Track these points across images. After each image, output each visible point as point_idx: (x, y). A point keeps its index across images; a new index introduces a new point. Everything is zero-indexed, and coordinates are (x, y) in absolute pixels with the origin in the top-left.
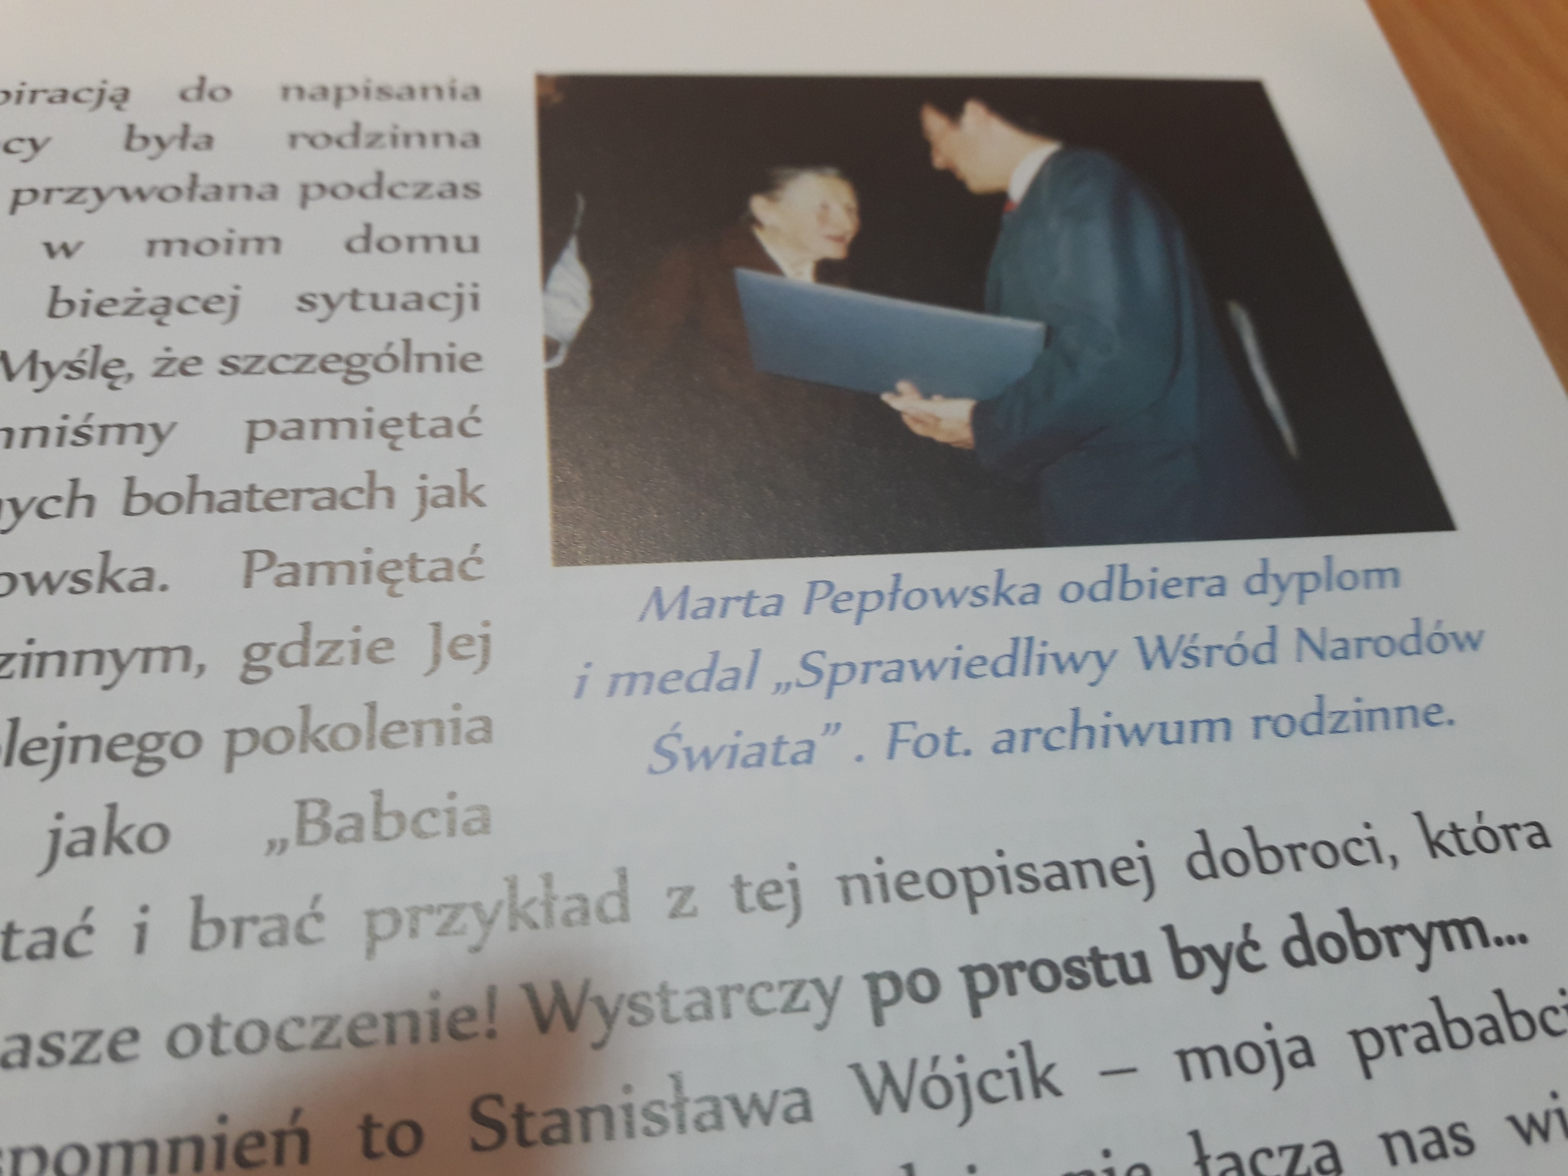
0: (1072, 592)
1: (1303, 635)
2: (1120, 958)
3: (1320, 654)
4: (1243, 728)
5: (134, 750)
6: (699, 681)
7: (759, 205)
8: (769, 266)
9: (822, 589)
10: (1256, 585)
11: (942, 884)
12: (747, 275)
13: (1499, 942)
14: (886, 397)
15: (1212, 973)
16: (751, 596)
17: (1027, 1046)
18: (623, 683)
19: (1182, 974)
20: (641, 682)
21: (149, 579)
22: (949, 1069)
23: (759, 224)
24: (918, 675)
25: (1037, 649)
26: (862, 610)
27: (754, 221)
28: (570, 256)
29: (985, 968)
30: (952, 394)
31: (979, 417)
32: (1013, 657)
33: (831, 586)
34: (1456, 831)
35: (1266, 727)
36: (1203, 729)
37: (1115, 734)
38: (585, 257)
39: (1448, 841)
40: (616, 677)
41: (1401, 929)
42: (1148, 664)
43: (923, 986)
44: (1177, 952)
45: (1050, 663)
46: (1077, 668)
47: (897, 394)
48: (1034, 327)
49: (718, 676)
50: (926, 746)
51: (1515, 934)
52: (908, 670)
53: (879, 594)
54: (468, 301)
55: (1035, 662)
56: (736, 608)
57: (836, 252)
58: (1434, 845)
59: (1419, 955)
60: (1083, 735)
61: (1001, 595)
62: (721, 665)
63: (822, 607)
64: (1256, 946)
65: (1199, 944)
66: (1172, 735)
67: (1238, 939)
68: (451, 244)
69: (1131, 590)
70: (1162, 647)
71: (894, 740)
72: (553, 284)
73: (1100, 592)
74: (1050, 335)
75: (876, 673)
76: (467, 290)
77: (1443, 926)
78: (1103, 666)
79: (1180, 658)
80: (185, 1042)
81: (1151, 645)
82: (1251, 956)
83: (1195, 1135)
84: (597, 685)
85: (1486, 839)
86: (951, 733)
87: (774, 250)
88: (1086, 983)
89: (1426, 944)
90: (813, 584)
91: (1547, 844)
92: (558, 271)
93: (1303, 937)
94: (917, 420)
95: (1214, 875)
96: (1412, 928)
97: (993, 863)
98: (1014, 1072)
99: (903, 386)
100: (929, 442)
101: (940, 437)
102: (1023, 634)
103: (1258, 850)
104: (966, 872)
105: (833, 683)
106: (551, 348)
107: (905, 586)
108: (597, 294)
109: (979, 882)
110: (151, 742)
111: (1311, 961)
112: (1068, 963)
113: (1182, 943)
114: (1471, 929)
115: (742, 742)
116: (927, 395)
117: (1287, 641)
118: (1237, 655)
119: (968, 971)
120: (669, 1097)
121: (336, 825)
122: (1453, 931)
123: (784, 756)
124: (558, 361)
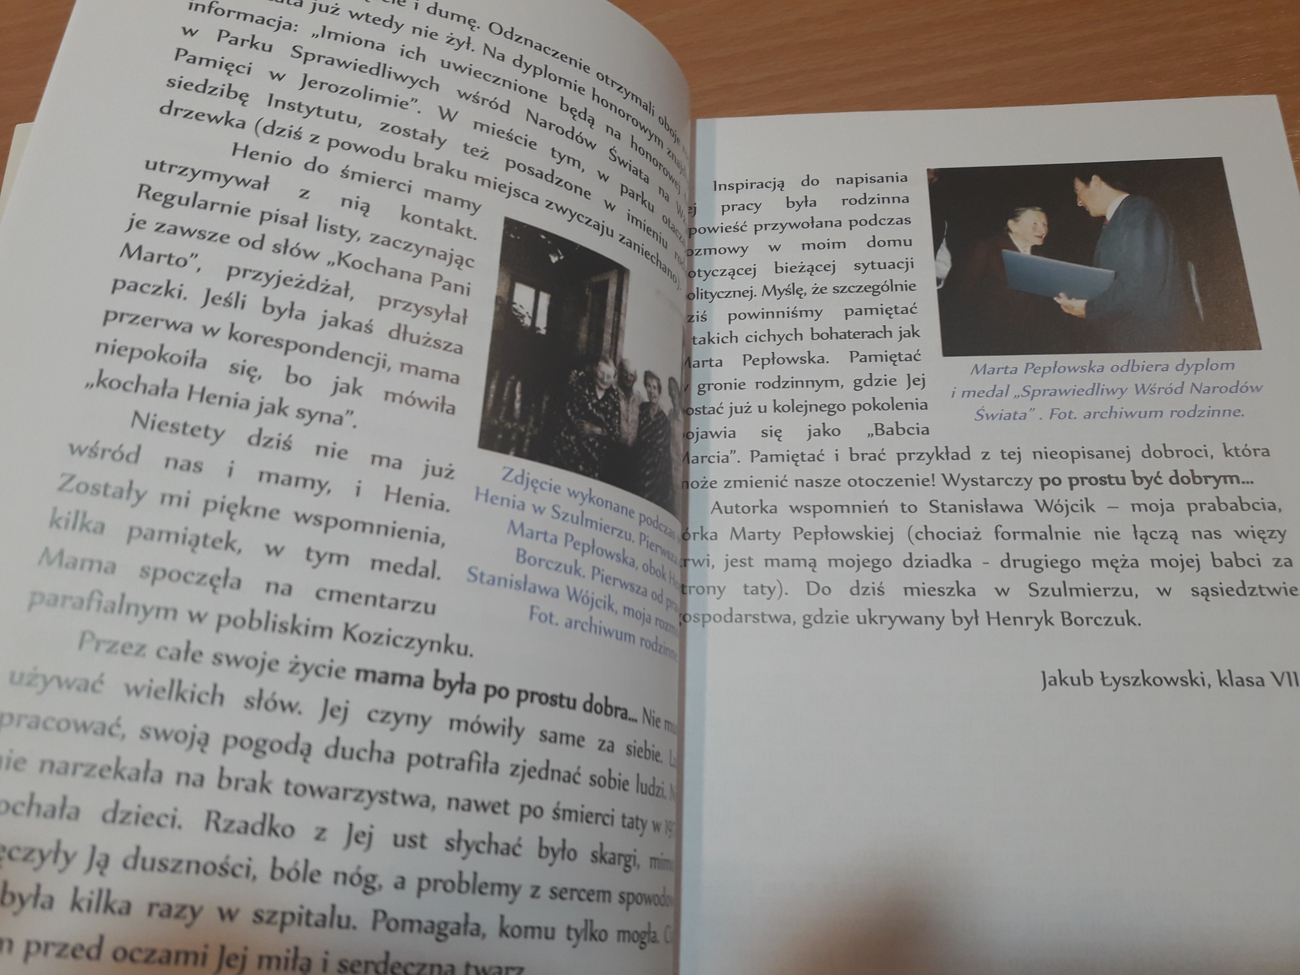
0: (1115, 369)
1: (1194, 385)
2: (1117, 478)
3: (1199, 392)
4: (1167, 414)
5: (827, 409)
6: (990, 394)
7: (1010, 223)
8: (1015, 249)
9: (1030, 366)
10: (1180, 367)
11: (1064, 455)
12: (1006, 251)
13: (1243, 483)
14: (1055, 299)
15: (1145, 484)
16: (1007, 368)
17: (1086, 499)
18: (966, 393)
19: (1135, 483)
20: (972, 393)
21: (823, 359)
22: (1063, 502)
23: (1011, 231)
24: (1061, 394)
25: (1101, 387)
26: (1044, 373)
27: (1009, 230)
28: (943, 247)
29: (1076, 478)
30: (1079, 298)
31: (1087, 305)
32: (1093, 389)
33: (1033, 365)
34: (1236, 449)
35: (1175, 414)
36: (1153, 414)
37: (1124, 414)
38: (949, 247)
39: (1233, 452)
40: (964, 392)
41: (1210, 477)
42: (1138, 393)
43: (1057, 481)
44: (1135, 477)
45: (1105, 391)
46: (1114, 393)
47: (1059, 297)
48: (1112, 272)
49: (996, 392)
50: (1062, 416)
51: (1250, 481)
52: (1058, 393)
53: (1050, 368)
54: (910, 265)
55: (1100, 391)
56: (1002, 371)
57: (1039, 242)
58: (1227, 453)
59: (1215, 485)
60: (1113, 414)
61: (1091, 369)
62: (997, 389)
63: (1030, 371)
64: (1160, 478)
65: (1142, 476)
66: (1142, 415)
67: (1155, 475)
68: (903, 243)
69: (1135, 368)
70: (1143, 387)
71: (1052, 414)
72: (938, 257)
73: (1125, 368)
74: (1116, 274)
75: (1047, 393)
76: (909, 260)
77: (1225, 477)
78: (1123, 393)
79: (1149, 391)
80: (852, 483)
81: (1140, 387)
82: (1158, 480)
83: (1134, 526)
84: (958, 394)
85: (1247, 453)
86: (1071, 412)
87: (1016, 242)
88: (1106, 483)
89: (1218, 481)
90: (1028, 364)
91: (1268, 455)
92: (939, 251)
93: (1177, 476)
94: (1066, 307)
95: (1150, 456)
96: (1214, 477)
97: (1080, 450)
98: (1082, 505)
99: (1061, 294)
100: (1069, 315)
101: (1073, 314)
102: (1097, 382)
103: (1165, 451)
104: (1072, 452)
105: (1033, 396)
106: (939, 281)
107: (1058, 365)
108: (953, 260)
109: (1076, 455)
110: (831, 407)
111: (1178, 483)
112: (1101, 479)
113: (1137, 475)
114: (1234, 479)
115: (1004, 413)
116: (1070, 298)
117: (1187, 386)
118: (1169, 391)
119: (1070, 479)
120: (983, 504)
121: (886, 431)
122: (1228, 479)
123: (1017, 417)
124: (941, 286)
